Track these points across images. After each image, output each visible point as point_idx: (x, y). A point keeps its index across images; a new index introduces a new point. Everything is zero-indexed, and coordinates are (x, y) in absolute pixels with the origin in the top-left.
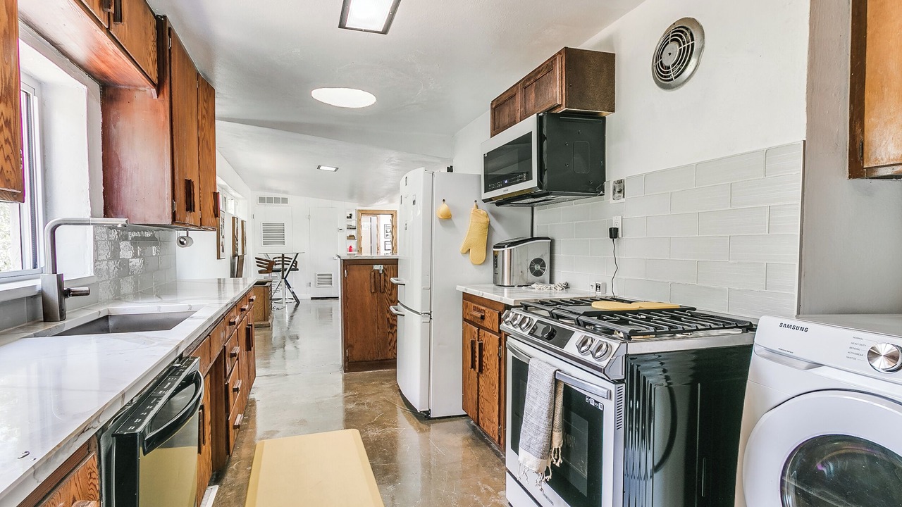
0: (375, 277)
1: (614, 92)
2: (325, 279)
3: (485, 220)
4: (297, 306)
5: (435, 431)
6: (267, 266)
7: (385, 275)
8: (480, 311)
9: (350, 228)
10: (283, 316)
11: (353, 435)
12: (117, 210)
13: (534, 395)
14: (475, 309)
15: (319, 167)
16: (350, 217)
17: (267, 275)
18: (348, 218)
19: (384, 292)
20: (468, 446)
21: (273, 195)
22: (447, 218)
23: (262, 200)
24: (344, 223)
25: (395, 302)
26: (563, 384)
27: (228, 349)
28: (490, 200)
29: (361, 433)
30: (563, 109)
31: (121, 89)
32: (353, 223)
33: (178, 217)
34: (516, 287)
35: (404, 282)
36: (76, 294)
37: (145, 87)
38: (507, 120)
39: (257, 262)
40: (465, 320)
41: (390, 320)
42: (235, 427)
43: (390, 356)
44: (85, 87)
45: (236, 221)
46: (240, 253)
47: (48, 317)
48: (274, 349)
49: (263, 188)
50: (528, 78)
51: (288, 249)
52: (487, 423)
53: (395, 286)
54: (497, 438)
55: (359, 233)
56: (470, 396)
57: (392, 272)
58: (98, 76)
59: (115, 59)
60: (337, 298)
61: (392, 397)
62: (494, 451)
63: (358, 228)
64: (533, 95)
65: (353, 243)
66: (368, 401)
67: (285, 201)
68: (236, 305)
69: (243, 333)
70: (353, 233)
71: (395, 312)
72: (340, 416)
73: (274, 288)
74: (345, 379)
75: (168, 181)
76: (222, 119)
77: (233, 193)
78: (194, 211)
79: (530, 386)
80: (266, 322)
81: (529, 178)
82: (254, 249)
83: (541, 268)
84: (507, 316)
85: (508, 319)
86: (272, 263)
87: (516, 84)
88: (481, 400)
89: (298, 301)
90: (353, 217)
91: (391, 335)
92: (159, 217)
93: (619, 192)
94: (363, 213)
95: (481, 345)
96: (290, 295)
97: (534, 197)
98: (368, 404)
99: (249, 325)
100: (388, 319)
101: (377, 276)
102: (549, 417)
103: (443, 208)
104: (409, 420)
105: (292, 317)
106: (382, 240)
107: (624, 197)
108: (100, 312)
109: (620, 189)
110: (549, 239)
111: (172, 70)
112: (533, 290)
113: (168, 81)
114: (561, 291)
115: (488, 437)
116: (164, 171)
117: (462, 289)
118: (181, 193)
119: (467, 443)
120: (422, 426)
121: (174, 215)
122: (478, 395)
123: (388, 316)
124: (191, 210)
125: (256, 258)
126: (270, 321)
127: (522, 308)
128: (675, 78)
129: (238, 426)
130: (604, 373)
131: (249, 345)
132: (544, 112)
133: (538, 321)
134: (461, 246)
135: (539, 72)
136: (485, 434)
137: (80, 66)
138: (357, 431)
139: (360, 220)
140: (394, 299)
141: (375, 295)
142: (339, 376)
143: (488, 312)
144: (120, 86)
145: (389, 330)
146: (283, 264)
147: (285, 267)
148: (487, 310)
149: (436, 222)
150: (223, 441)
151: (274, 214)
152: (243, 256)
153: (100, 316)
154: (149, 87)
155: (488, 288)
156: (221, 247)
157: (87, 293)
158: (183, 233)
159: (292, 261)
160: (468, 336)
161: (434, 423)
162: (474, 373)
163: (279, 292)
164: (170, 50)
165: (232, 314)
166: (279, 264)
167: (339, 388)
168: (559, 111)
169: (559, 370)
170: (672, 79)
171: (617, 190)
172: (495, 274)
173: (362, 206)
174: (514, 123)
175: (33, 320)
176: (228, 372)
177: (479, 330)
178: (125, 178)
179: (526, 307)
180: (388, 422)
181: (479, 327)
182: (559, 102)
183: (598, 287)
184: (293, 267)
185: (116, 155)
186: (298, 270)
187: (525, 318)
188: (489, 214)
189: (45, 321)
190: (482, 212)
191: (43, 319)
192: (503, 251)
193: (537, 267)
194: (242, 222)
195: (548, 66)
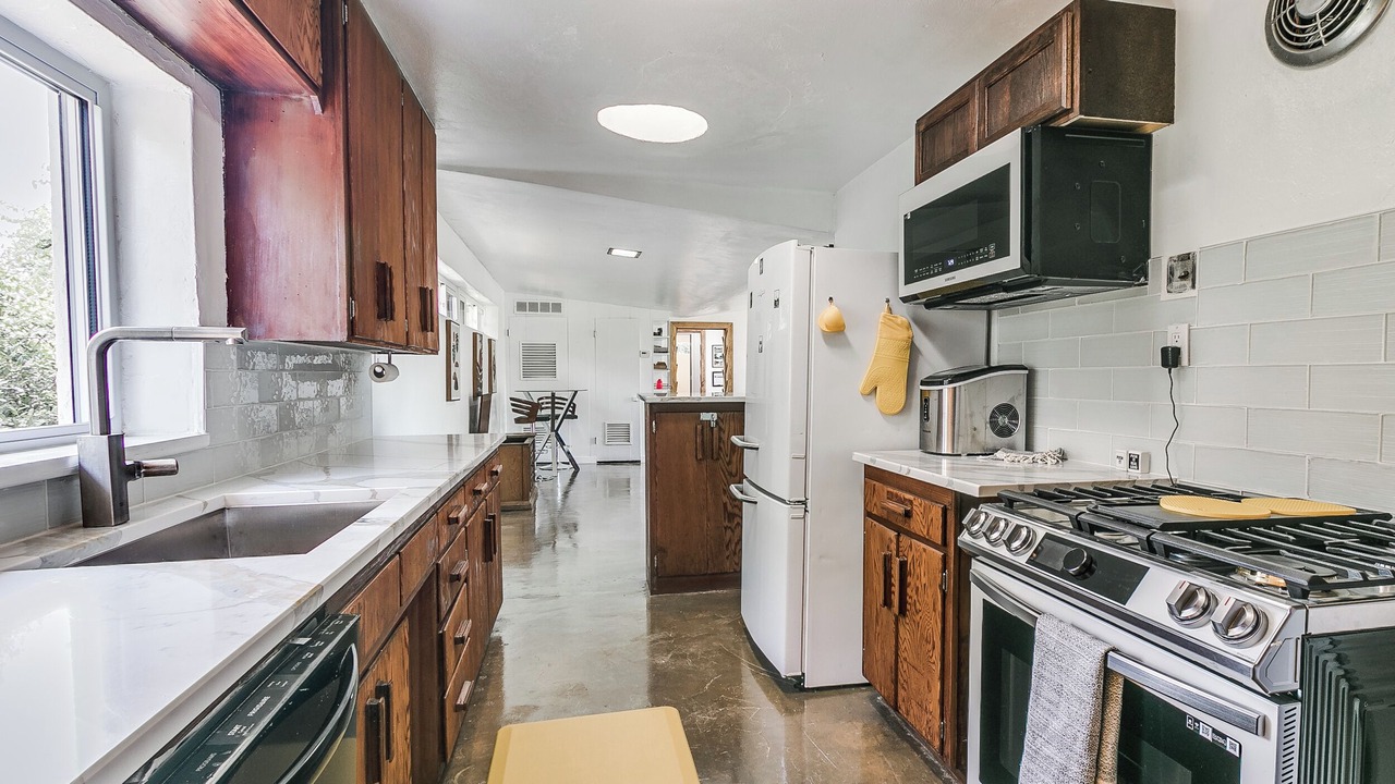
0: (702, 434)
1: (1172, 85)
2: (620, 432)
3: (904, 334)
4: (575, 475)
5: (813, 715)
6: (529, 411)
7: (720, 429)
8: (902, 501)
9: (658, 350)
10: (553, 492)
11: (669, 717)
12: (250, 315)
13: (1053, 696)
14: (891, 497)
15: (611, 250)
16: (659, 334)
17: (529, 425)
18: (655, 334)
19: (718, 459)
20: (877, 749)
21: (539, 299)
22: (836, 333)
23: (521, 306)
24: (648, 343)
25: (739, 477)
26: (1121, 680)
27: (444, 568)
28: (914, 297)
29: (683, 716)
30: (1076, 117)
31: (258, 98)
32: (664, 343)
33: (359, 328)
34: (964, 458)
35: (756, 445)
36: (151, 472)
37: (300, 93)
38: (949, 151)
39: (513, 405)
40: (868, 514)
41: (729, 508)
42: (458, 708)
43: (728, 567)
44: (189, 91)
45: (478, 340)
46: (485, 391)
47: (92, 518)
48: (538, 548)
49: (523, 289)
50: (997, 67)
51: (561, 384)
52: (915, 710)
53: (739, 452)
54: (937, 743)
55: (673, 358)
56: (878, 654)
57: (732, 424)
58: (214, 71)
59: (234, 31)
60: (637, 462)
61: (734, 643)
62: (927, 761)
63: (672, 350)
64: (1007, 98)
65: (663, 375)
66: (691, 650)
67: (557, 307)
68: (463, 484)
69: (478, 534)
70: (664, 358)
71: (740, 496)
72: (642, 678)
73: (538, 446)
74: (651, 607)
75: (341, 264)
76: (449, 168)
77: (476, 296)
78: (392, 318)
79: (1041, 676)
80: (526, 502)
81: (1003, 251)
82: (508, 385)
83: (1010, 422)
84: (974, 521)
85: (976, 527)
86: (535, 407)
87: (969, 83)
88: (903, 666)
89: (576, 467)
90: (664, 333)
91: (729, 531)
92: (326, 328)
93: (1182, 278)
94: (678, 327)
95: (903, 565)
96: (563, 457)
97: (1007, 289)
98: (693, 655)
99: (490, 517)
100: (725, 504)
101: (707, 431)
102: (1090, 749)
103: (830, 313)
104: (766, 692)
105: (566, 494)
106: (709, 370)
107: (1193, 287)
108: (206, 504)
109: (1185, 270)
110: (1026, 369)
111: (349, 64)
112: (999, 464)
113: (341, 84)
114: (1055, 467)
115: (913, 732)
116: (334, 244)
117: (865, 458)
118: (367, 287)
119: (875, 743)
120: (790, 703)
121: (352, 324)
122: (897, 655)
123: (725, 499)
124: (386, 316)
125: (511, 399)
126: (531, 501)
127: (1003, 505)
128: (1328, 39)
129: (464, 707)
130: (1254, 678)
131: (490, 548)
132: (1035, 125)
133: (1048, 536)
134: (861, 383)
135: (1021, 53)
136: (907, 725)
137: (177, 48)
138: (673, 712)
139: (675, 339)
140: (734, 471)
141: (704, 463)
142: (641, 602)
143: (918, 505)
144: (256, 93)
145: (726, 523)
146: (553, 408)
147: (557, 412)
148: (917, 501)
149: (816, 337)
150: (433, 738)
151: (540, 329)
152: (489, 395)
153: (207, 511)
154: (306, 93)
155: (912, 458)
156: (453, 382)
157: (172, 472)
158: (383, 358)
159: (567, 403)
160: (875, 546)
161: (812, 697)
162: (887, 616)
163: (545, 453)
164: (345, 26)
165: (455, 503)
166: (547, 408)
167: (642, 624)
168: (1064, 123)
169: (1115, 650)
170: (1320, 44)
171: (1178, 273)
172: (924, 431)
173: (675, 316)
174: (966, 153)
175: (64, 523)
176: (444, 609)
177: (899, 535)
178: (265, 257)
179: (1007, 501)
180: (729, 694)
181: (900, 531)
182: (1065, 104)
183: (1133, 460)
184: (569, 413)
185: (250, 215)
186: (576, 417)
187: (1018, 528)
188: (913, 324)
189: (86, 525)
190: (900, 319)
191: (81, 522)
192: (940, 391)
193: (1003, 420)
194: (490, 340)
195: (1044, 38)
